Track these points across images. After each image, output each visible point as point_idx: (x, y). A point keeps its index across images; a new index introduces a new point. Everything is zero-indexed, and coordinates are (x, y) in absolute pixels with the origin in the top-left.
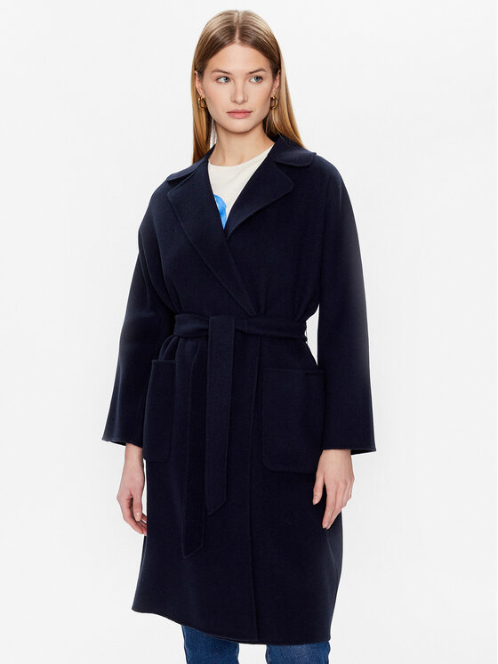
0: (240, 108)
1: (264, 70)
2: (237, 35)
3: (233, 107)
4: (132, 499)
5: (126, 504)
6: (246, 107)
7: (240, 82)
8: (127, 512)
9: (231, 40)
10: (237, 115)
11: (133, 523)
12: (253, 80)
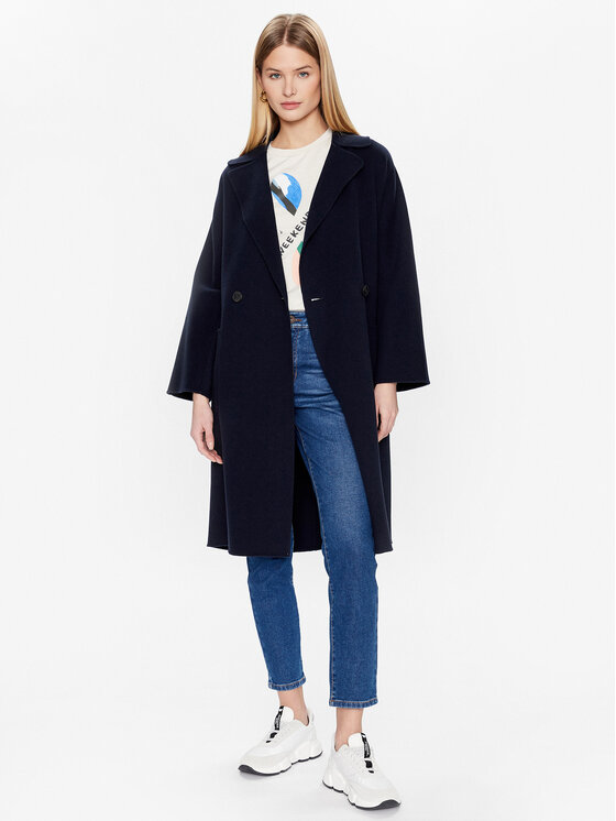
0: (289, 100)
1: (309, 67)
2: (285, 37)
3: (284, 100)
4: (204, 433)
5: (199, 437)
6: (295, 99)
7: (289, 78)
8: (201, 444)
9: (280, 42)
10: (288, 107)
11: (207, 453)
12: (300, 76)
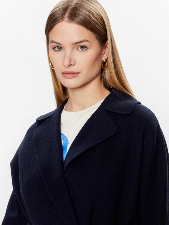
1: (87, 41)
2: (67, 15)
3: (64, 70)
10: (68, 76)
12: (79, 49)
